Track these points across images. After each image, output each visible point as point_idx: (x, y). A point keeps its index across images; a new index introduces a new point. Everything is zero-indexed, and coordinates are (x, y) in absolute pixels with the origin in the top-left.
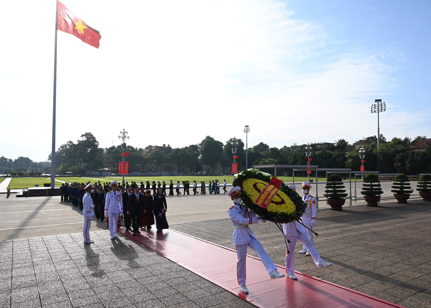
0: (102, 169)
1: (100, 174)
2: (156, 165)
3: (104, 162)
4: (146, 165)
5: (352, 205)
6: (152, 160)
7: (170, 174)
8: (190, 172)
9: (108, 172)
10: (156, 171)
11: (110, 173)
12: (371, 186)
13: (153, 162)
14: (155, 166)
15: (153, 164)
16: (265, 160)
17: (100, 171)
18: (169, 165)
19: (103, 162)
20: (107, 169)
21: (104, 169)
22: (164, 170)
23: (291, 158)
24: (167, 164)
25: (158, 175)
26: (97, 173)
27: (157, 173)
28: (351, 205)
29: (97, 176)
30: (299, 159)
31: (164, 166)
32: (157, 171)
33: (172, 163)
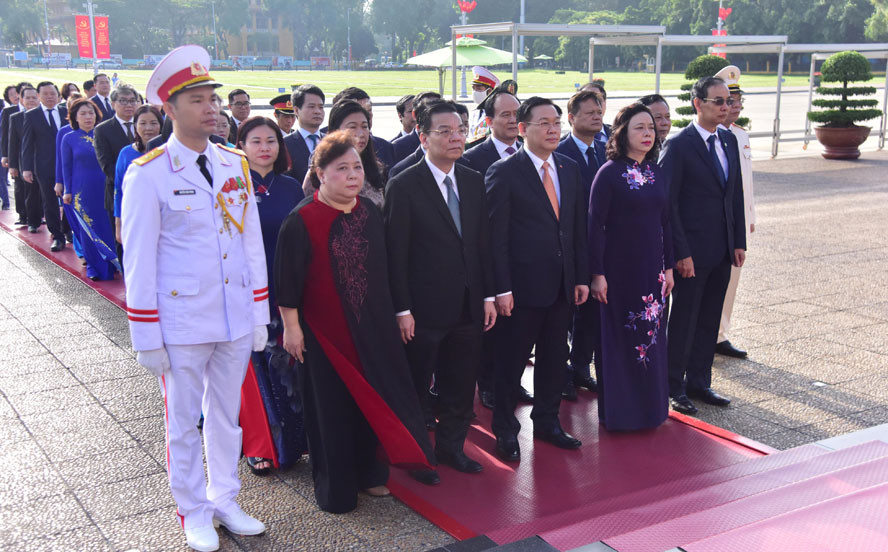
0: (40, 43)
1: (36, 60)
2: (219, 33)
3: (44, 17)
4: (189, 32)
5: (777, 158)
6: (207, 17)
7: (268, 63)
8: (334, 59)
9: (61, 54)
10: (222, 54)
11: (68, 56)
12: (846, 92)
13: (210, 22)
14: (217, 37)
15: (210, 30)
16: (583, 18)
17: (32, 51)
18: (266, 31)
19: (42, 20)
20: (56, 42)
21: (46, 42)
22: (250, 49)
23: (671, 10)
24: (260, 31)
25: (227, 66)
26: (25, 56)
27: (227, 58)
28: (775, 155)
29: (24, 67)
30: (699, 11)
31: (249, 37)
32: (225, 52)
33: (273, 27)
